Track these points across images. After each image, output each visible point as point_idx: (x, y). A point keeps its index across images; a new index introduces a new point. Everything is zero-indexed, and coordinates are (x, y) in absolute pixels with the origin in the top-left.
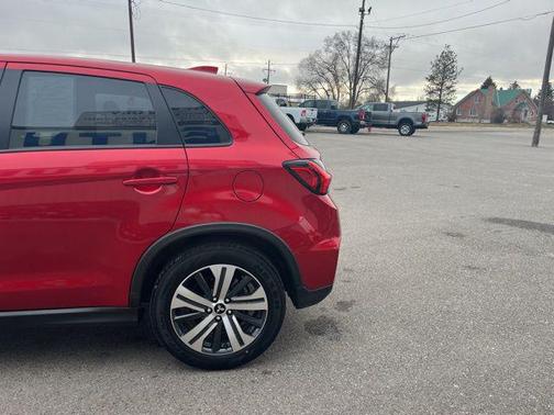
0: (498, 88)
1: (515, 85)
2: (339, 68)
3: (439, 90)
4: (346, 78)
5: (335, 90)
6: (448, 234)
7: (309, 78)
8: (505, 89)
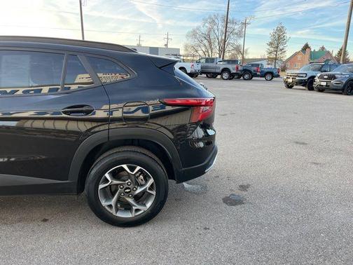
0: (312, 50)
1: (323, 48)
2: (212, 37)
3: (275, 51)
4: (217, 44)
5: (210, 51)
6: (297, 143)
7: (193, 44)
8: (316, 50)
